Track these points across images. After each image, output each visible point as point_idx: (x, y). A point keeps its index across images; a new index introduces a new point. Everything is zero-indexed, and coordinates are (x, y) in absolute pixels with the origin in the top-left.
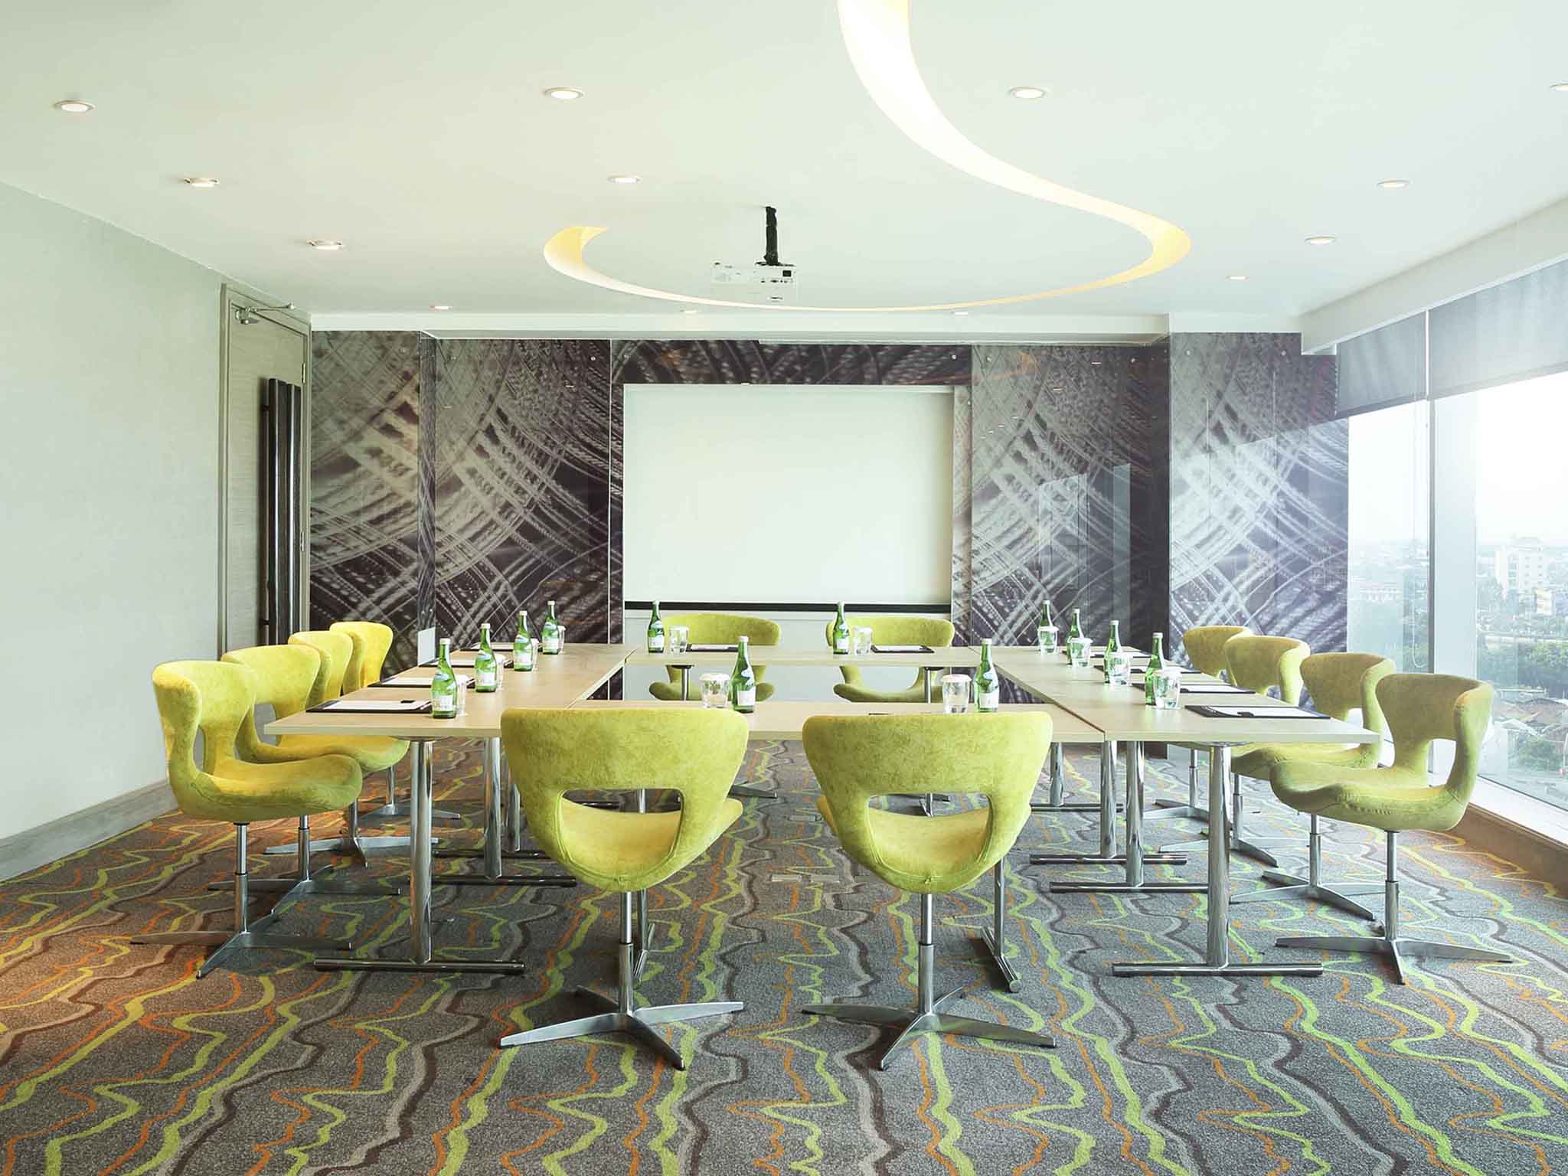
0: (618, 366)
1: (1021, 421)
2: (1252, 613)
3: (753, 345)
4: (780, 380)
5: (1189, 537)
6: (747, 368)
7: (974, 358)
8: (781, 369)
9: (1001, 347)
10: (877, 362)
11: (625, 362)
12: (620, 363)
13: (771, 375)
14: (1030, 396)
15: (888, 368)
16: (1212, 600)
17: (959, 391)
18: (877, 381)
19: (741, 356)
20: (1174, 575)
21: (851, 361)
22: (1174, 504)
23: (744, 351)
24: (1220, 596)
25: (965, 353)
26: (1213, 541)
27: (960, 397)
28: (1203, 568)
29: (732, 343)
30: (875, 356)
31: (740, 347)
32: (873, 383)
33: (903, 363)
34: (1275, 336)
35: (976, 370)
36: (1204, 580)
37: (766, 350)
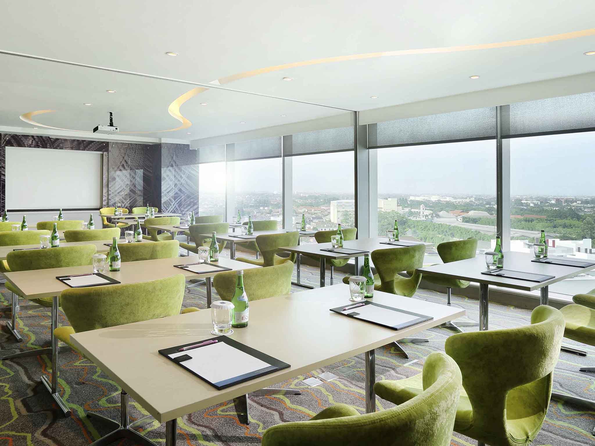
0: (4, 141)
1: (121, 162)
2: (179, 208)
3: (48, 138)
4: (56, 148)
5: (165, 191)
6: (46, 144)
7: (109, 145)
8: (56, 145)
9: (116, 143)
10: (84, 144)
11: (7, 140)
12: (5, 140)
13: (53, 146)
14: (124, 156)
15: (87, 146)
16: (171, 205)
17: (105, 153)
18: (84, 149)
19: (44, 141)
20: (162, 199)
21: (76, 144)
22: (162, 183)
23: (45, 139)
24: (172, 204)
25: (107, 144)
26: (171, 191)
27: (105, 155)
28: (169, 198)
29: (41, 137)
30: (83, 143)
31: (44, 138)
32: (82, 150)
33: (91, 145)
34: (184, 145)
35: (110, 148)
36: (169, 200)
37: (52, 139)
